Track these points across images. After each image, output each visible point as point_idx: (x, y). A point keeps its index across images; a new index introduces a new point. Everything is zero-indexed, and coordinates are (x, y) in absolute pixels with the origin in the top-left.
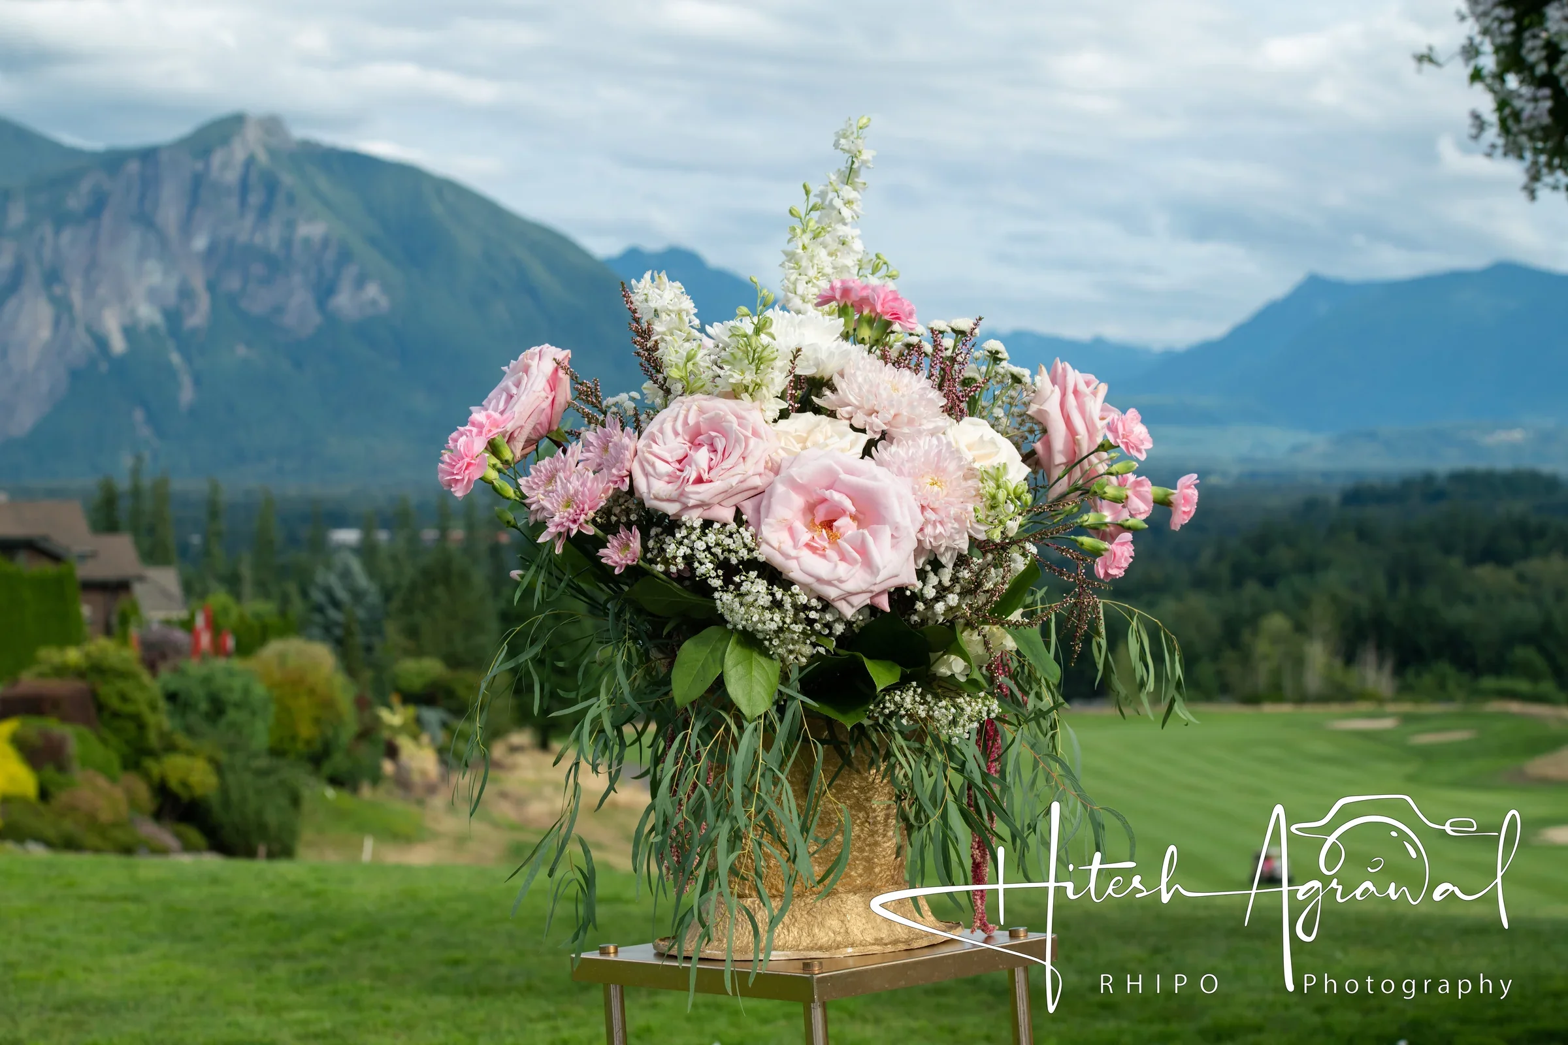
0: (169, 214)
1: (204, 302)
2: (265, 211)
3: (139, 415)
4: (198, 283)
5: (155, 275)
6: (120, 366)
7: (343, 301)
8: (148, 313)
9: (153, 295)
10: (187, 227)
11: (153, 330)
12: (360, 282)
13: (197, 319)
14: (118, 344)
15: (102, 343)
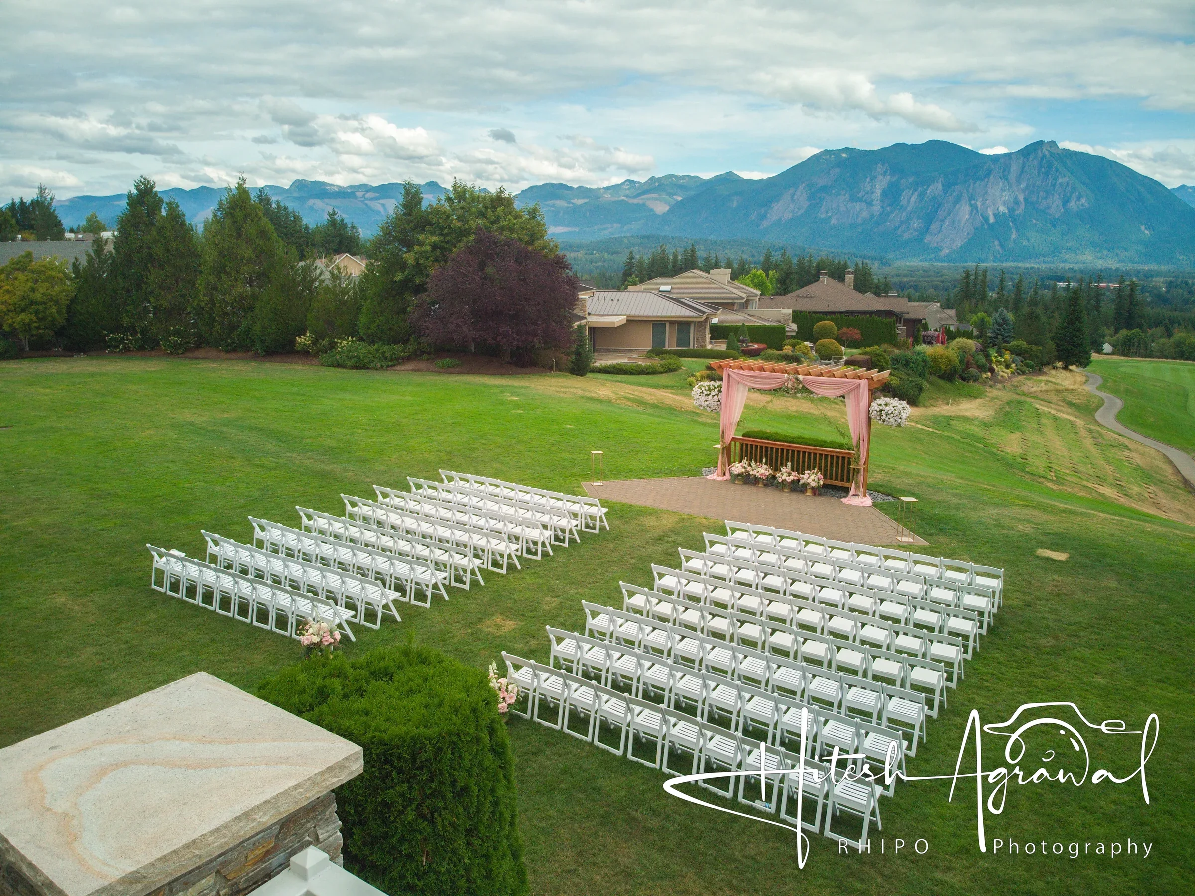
0: (1012, 176)
1: (1022, 206)
2: (1047, 174)
3: (996, 243)
4: (1021, 198)
5: (1006, 196)
6: (991, 227)
7: (1072, 204)
8: (1002, 209)
9: (1004, 203)
10: (1019, 180)
11: (1004, 214)
12: (1079, 198)
13: (1020, 211)
14: (992, 220)
15: (986, 219)
